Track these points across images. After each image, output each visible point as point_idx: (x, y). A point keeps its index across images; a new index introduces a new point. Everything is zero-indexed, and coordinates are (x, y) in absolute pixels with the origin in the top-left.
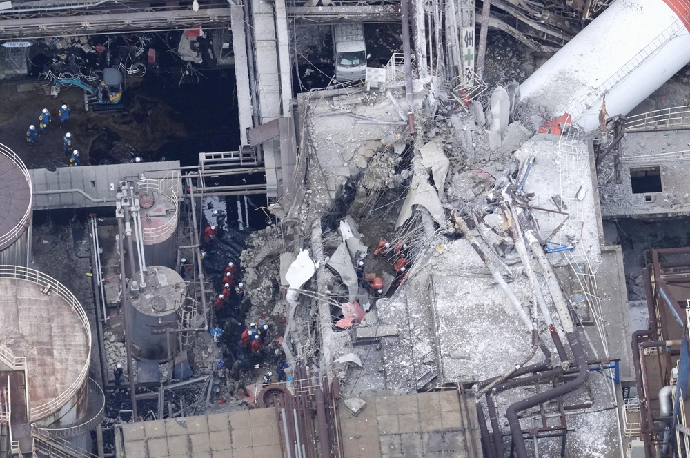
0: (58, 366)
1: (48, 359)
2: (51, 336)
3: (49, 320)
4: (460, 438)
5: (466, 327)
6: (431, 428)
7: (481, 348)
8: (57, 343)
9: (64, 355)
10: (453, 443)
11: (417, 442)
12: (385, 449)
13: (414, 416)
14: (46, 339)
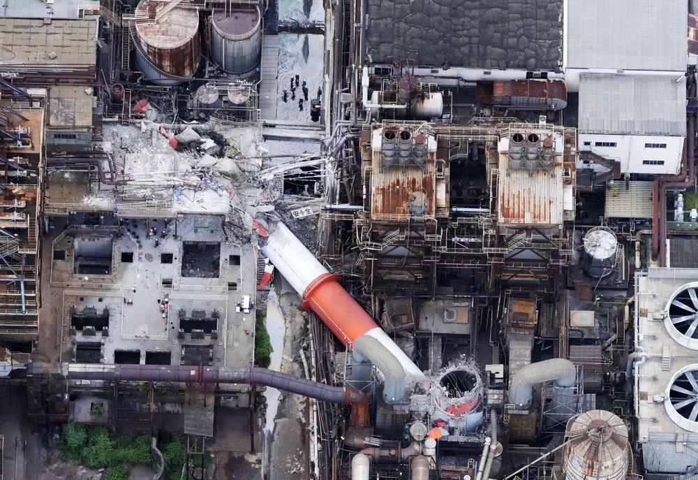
0: (157, 37)
1: (160, 33)
2: (170, 35)
3: (177, 36)
4: (70, 125)
5: (149, 163)
6: (76, 116)
7: (139, 167)
8: (167, 37)
9: (162, 39)
10: (69, 122)
11: (71, 110)
12: (69, 100)
13: (82, 111)
14: (169, 33)
